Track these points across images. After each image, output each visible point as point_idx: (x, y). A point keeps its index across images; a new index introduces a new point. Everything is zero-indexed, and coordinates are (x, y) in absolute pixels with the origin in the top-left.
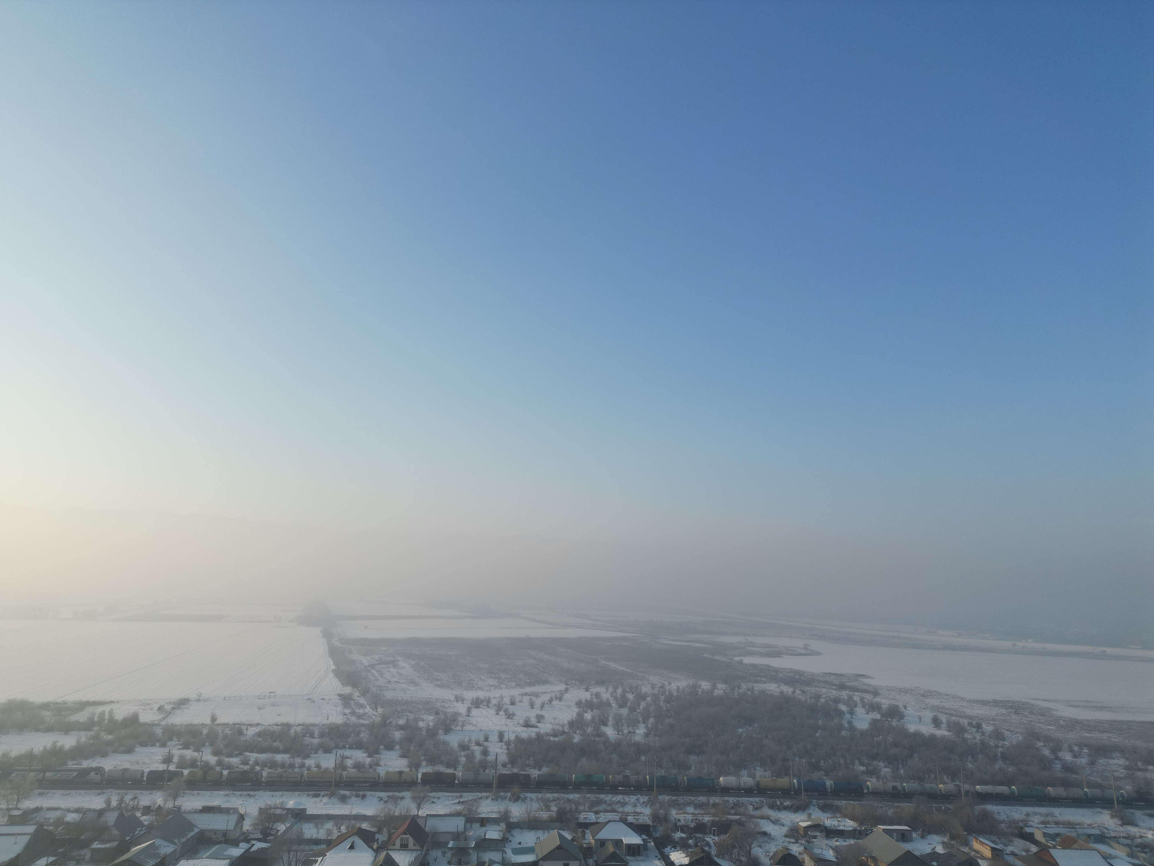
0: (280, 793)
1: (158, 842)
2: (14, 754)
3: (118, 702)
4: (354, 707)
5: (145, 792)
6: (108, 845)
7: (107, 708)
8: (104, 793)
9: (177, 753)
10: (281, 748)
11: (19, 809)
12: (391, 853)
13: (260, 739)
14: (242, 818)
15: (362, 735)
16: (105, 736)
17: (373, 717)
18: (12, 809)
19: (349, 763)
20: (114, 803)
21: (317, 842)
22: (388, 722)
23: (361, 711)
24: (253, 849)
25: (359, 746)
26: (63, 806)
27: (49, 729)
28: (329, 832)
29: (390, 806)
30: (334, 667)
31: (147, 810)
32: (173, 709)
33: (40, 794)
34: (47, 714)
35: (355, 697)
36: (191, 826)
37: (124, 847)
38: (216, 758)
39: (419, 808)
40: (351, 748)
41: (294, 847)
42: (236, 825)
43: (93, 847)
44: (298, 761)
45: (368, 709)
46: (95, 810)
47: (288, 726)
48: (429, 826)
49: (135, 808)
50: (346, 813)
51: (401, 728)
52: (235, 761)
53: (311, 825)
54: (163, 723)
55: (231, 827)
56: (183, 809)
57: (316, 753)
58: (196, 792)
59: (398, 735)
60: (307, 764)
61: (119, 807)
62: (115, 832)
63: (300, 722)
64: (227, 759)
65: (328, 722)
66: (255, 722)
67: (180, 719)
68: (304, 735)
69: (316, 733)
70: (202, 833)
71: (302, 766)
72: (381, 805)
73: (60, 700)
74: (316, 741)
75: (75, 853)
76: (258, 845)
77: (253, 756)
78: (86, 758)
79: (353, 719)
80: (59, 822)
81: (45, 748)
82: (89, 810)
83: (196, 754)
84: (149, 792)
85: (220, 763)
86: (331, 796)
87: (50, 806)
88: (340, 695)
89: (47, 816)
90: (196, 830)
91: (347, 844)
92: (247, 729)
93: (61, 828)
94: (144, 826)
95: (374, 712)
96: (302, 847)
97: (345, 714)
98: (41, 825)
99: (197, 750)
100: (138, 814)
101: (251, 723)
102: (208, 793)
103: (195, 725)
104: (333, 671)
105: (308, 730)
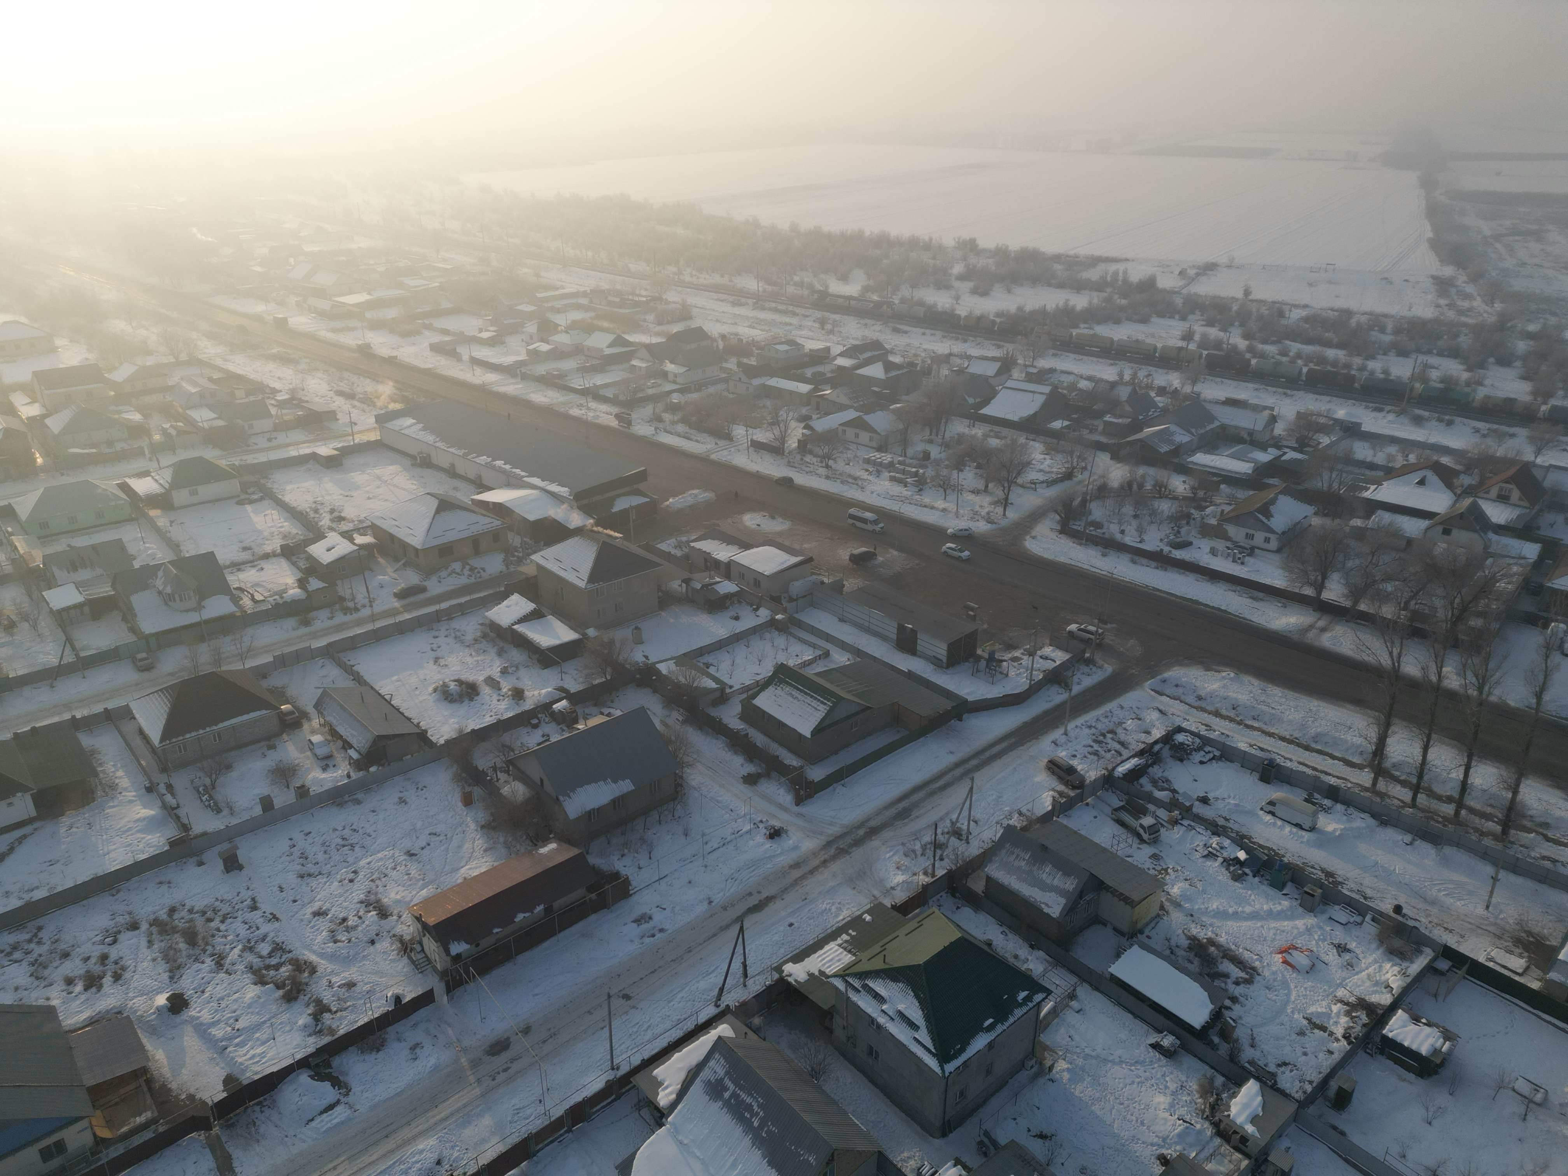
0: (1328, 398)
1: (1173, 428)
2: (1028, 308)
3: (1133, 260)
4: (1455, 297)
5: (1160, 370)
6: (1120, 421)
7: (1121, 267)
8: (1117, 364)
9: (1199, 329)
10: (1335, 341)
11: (1035, 367)
12: (1481, 502)
13: (1307, 326)
14: (1273, 419)
15: (1461, 339)
16: (1118, 300)
17: (1485, 315)
18: (1029, 366)
19: (1434, 375)
20: (1127, 377)
21: (1372, 466)
22: (1509, 324)
23: (1466, 304)
24: (1284, 458)
25: (1454, 353)
26: (1076, 372)
27: (1061, 286)
28: (1391, 458)
29: (1491, 442)
30: (1430, 235)
31: (1162, 391)
32: (1198, 274)
33: (1054, 355)
34: (1058, 267)
35: (1459, 283)
36: (1212, 418)
37: (1137, 427)
38: (1247, 343)
39: (1538, 453)
40: (1440, 354)
41: (1340, 466)
42: (1266, 426)
43: (1105, 419)
44: (1357, 361)
45: (1478, 303)
46: (1107, 382)
47: (1348, 313)
48: (1550, 480)
49: (1150, 387)
50: (1419, 439)
51: (1530, 336)
52: (1271, 349)
53: (1367, 445)
54: (1185, 291)
55: (1259, 427)
56: (1202, 396)
57: (1385, 354)
58: (1219, 379)
59: (1522, 346)
60: (1369, 368)
61: (1132, 382)
62: (1128, 408)
63: (1367, 309)
64: (1260, 346)
65: (1410, 314)
66: (1303, 303)
67: (1205, 288)
68: (1371, 328)
69: (1390, 326)
70: (1223, 427)
71: (1362, 368)
72: (1477, 439)
73: (1072, 253)
74: (1387, 338)
75: (1088, 422)
76: (1291, 455)
77: (1295, 347)
78: (1099, 323)
79: (1451, 314)
80: (1073, 387)
81: (1057, 305)
82: (1101, 380)
83: (1222, 334)
84: (1166, 371)
85: (1250, 349)
86: (1399, 414)
87: (1064, 369)
88: (1434, 277)
89: (1062, 379)
90: (1217, 424)
91: (1416, 477)
92: (1290, 311)
93: (1074, 394)
94: (1159, 408)
95: (1487, 308)
96: (1350, 468)
97: (1438, 306)
98: (1055, 388)
99: (1224, 329)
100: (1153, 394)
101: (1297, 303)
102: (1234, 383)
103: (1224, 298)
104: (1430, 241)
105: (1377, 322)
